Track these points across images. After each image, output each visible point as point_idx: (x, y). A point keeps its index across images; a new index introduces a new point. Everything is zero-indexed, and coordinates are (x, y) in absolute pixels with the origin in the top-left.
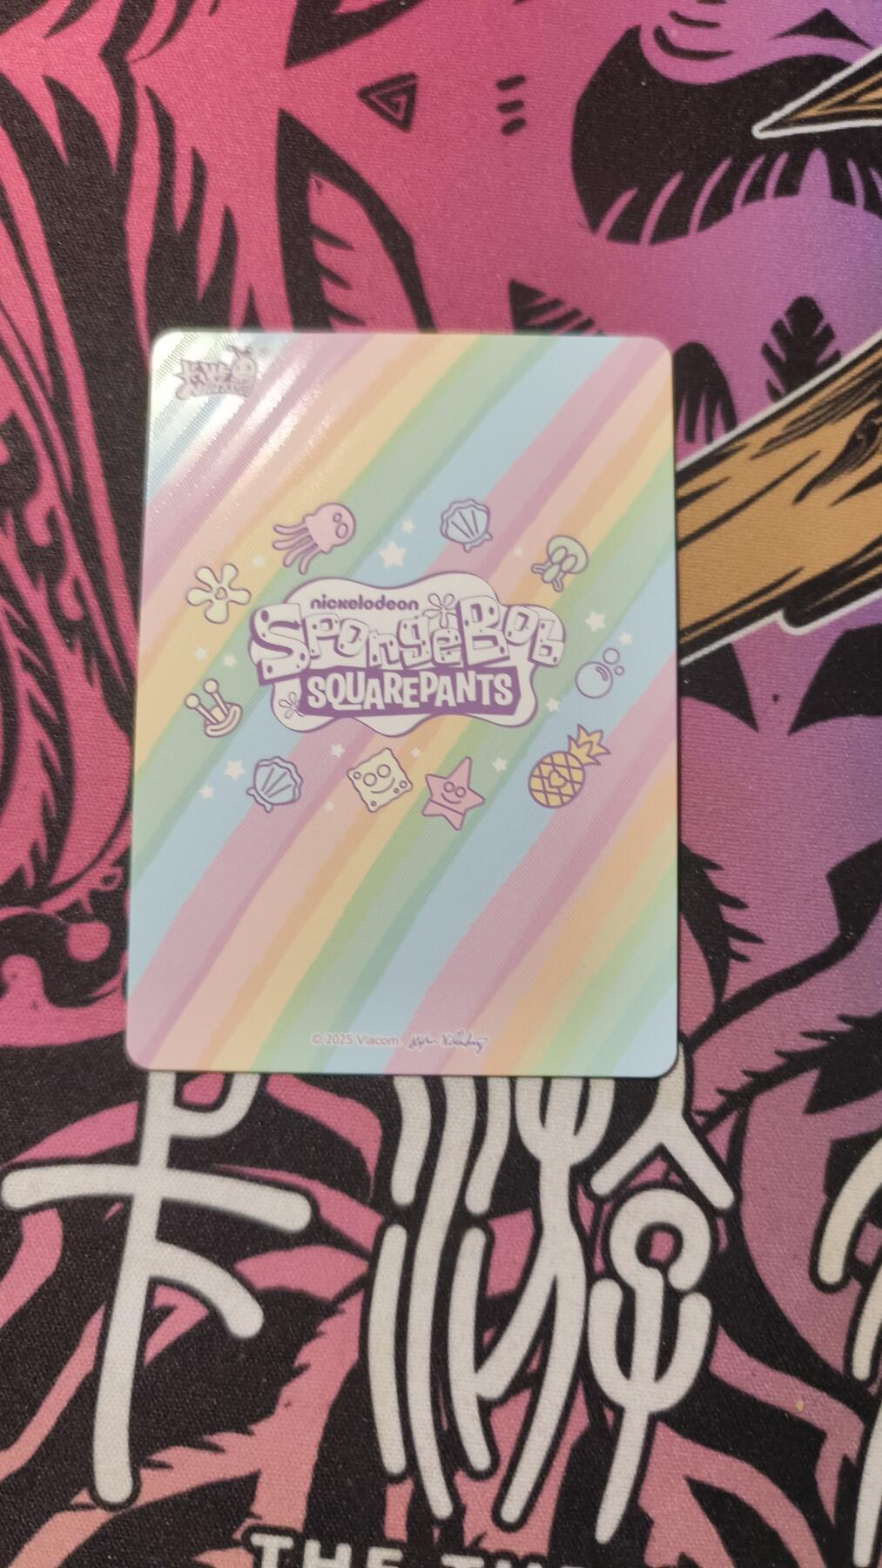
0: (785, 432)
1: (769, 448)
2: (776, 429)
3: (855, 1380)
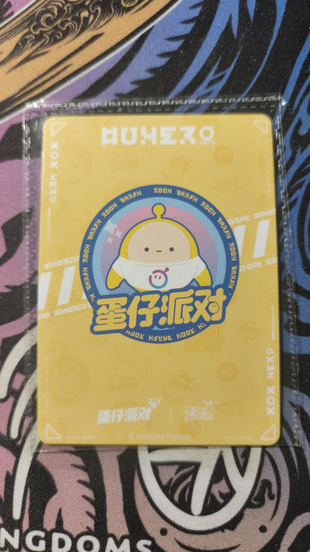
3: (12, 439)
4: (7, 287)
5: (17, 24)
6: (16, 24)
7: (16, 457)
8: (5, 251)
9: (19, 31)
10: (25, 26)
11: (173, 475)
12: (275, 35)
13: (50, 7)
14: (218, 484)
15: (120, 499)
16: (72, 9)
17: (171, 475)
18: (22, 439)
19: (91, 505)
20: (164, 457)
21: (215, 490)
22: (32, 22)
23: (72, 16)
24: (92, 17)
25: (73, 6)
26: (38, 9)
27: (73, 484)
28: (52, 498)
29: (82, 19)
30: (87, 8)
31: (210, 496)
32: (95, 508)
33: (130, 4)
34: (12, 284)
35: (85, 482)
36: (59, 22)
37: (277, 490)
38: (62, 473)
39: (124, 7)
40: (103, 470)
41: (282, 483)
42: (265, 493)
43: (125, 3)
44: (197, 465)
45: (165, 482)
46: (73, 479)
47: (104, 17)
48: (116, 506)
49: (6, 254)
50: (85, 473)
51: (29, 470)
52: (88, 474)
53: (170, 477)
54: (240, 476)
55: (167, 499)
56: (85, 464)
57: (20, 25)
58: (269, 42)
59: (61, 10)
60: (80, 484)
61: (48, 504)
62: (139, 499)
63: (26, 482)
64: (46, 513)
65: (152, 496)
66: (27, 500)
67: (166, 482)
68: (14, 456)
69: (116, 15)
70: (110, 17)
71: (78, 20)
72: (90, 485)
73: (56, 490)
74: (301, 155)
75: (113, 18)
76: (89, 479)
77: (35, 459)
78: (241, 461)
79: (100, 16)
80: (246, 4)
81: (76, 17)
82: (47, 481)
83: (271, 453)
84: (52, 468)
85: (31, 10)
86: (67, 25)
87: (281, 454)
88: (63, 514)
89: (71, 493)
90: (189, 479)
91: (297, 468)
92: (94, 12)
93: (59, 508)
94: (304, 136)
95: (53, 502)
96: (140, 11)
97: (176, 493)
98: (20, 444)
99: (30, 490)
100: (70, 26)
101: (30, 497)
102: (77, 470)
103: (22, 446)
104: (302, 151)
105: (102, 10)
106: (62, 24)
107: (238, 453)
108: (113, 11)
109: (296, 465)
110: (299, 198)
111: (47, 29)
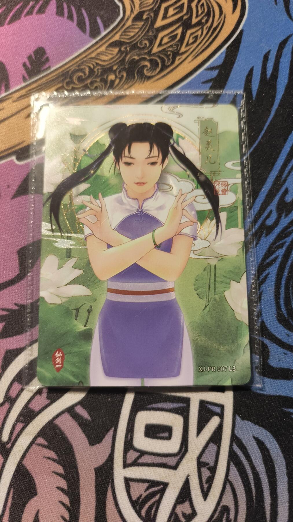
0: (27, 93)
1: (20, 98)
2: (23, 92)
3: (3, 442)
4: (16, 304)
5: (53, 78)
6: (51, 77)
7: (4, 459)
8: (18, 273)
9: (53, 85)
10: (59, 81)
11: (142, 492)
12: (273, 114)
13: (82, 67)
14: (182, 505)
15: (93, 509)
16: (101, 72)
17: (141, 492)
18: (11, 442)
19: (66, 510)
20: (137, 474)
21: (179, 510)
22: (66, 78)
23: (101, 78)
24: (117, 81)
25: (103, 69)
26: (72, 67)
27: (52, 489)
28: (31, 500)
29: (109, 82)
30: (115, 72)
31: (174, 515)
32: (70, 514)
33: (151, 73)
34: (21, 303)
35: (63, 489)
36: (89, 81)
37: (234, 516)
38: (44, 478)
39: (146, 76)
40: (80, 480)
41: (240, 510)
42: (223, 517)
43: (147, 72)
44: (165, 485)
45: (134, 498)
46: (52, 486)
47: (128, 82)
48: (89, 515)
49: (18, 275)
50: (64, 480)
51: (15, 472)
52: (67, 482)
53: (140, 493)
54: (203, 500)
55: (135, 513)
56: (65, 473)
57: (55, 79)
58: (267, 120)
59: (91, 71)
60: (58, 491)
61: (27, 504)
62: (110, 510)
63: (11, 482)
64: (24, 513)
65: (121, 509)
66: (9, 498)
67: (136, 498)
68: (2, 457)
69: (139, 81)
70: (133, 82)
71: (105, 81)
72: (67, 492)
73: (36, 493)
74: (285, 219)
75: (136, 84)
76: (67, 487)
77: (21, 462)
78: (206, 486)
79: (125, 81)
80: (251, 84)
81: (104, 79)
82: (29, 484)
83: (233, 482)
84: (35, 472)
85: (66, 67)
86: (95, 85)
87: (242, 484)
88: (40, 515)
89: (49, 498)
90: (157, 497)
91: (254, 498)
92: (120, 76)
93: (37, 510)
94: (289, 203)
95: (33, 504)
96: (159, 81)
97: (143, 509)
98: (9, 447)
99: (13, 490)
100: (98, 86)
101: (12, 497)
102: (57, 477)
103: (10, 450)
104: (286, 215)
105: (127, 75)
106: (92, 83)
107: (203, 479)
108: (136, 77)
109: (254, 495)
110: (280, 256)
111: (78, 86)
